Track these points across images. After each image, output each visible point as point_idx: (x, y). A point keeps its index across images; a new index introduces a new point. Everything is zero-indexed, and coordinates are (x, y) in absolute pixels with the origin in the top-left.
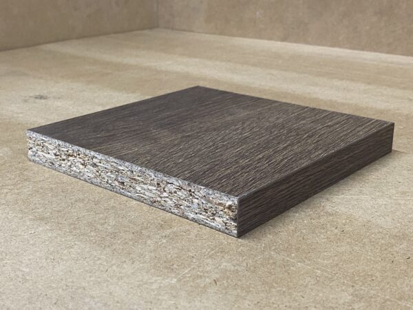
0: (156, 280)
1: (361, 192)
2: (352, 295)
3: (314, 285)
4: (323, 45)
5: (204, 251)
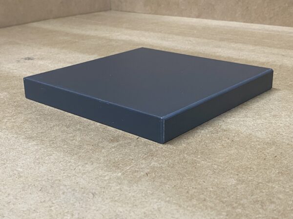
0: (107, 174)
1: (246, 116)
2: (237, 180)
3: (212, 174)
4: (225, 20)
5: (140, 155)
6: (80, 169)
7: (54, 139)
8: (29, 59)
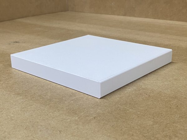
0: (69, 118)
1: (157, 79)
2: (153, 122)
3: (137, 118)
4: (142, 17)
5: (90, 105)
6: (51, 115)
7: (34, 95)
8: (16, 42)
